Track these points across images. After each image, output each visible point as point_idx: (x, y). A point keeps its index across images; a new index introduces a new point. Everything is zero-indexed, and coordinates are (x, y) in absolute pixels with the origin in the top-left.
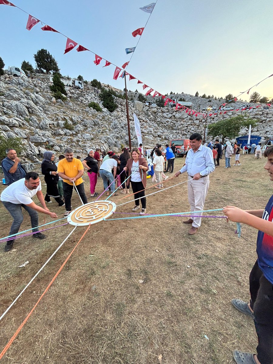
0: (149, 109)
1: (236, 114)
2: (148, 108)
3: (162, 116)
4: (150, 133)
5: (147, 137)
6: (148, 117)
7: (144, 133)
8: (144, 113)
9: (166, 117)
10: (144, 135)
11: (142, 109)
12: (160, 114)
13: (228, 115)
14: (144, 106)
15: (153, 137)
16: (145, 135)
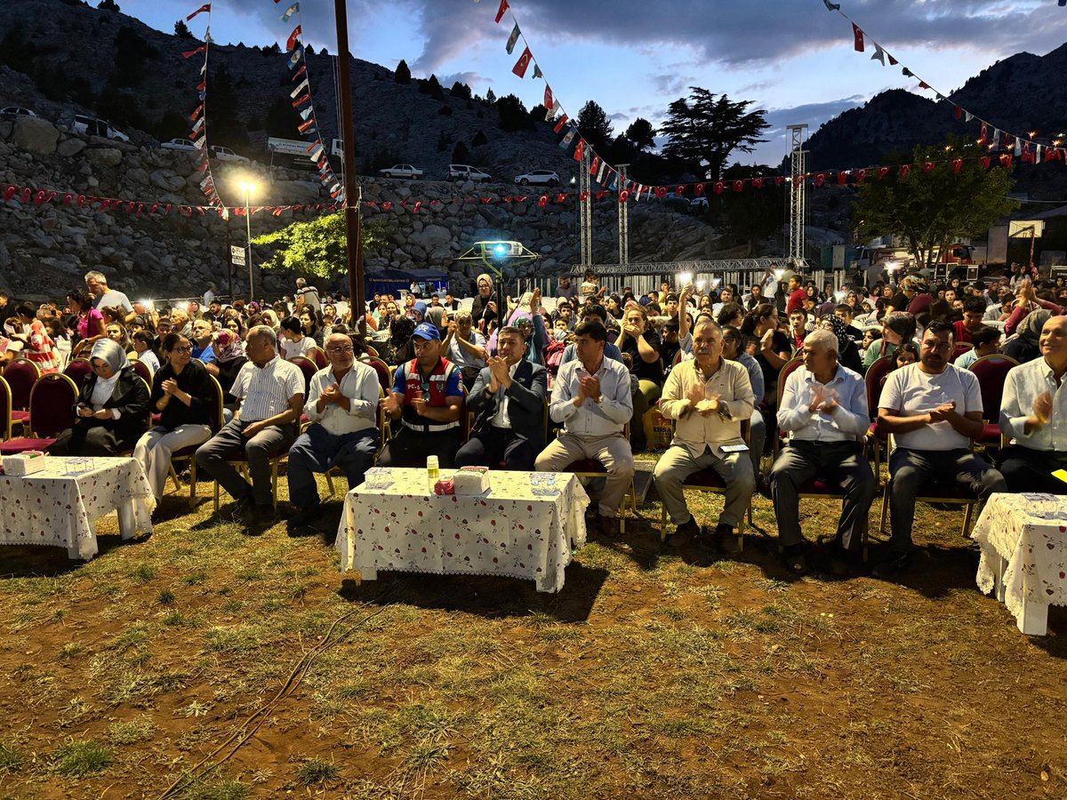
0: (87, 148)
1: (422, 193)
2: (83, 144)
3: (145, 181)
4: (68, 246)
5: (49, 261)
6: (74, 182)
7: (38, 247)
8: (59, 167)
9: (162, 188)
10: (38, 256)
11: (54, 148)
12: (140, 173)
13: (397, 194)
14: (64, 137)
15: (79, 262)
16: (45, 256)
